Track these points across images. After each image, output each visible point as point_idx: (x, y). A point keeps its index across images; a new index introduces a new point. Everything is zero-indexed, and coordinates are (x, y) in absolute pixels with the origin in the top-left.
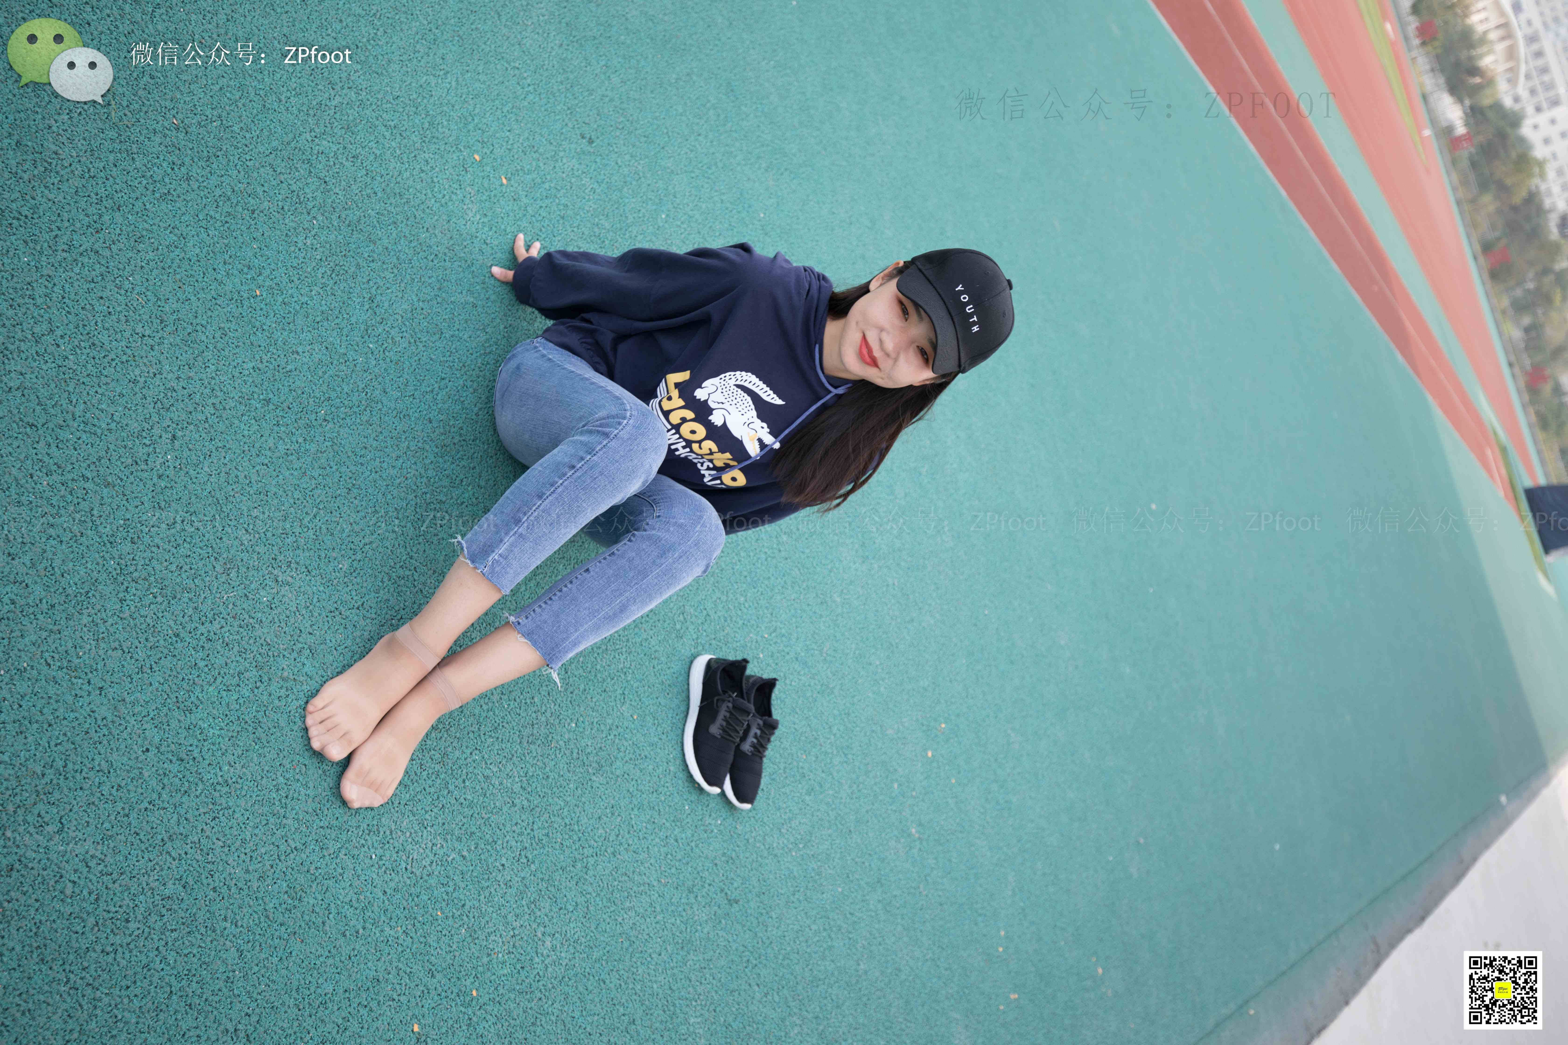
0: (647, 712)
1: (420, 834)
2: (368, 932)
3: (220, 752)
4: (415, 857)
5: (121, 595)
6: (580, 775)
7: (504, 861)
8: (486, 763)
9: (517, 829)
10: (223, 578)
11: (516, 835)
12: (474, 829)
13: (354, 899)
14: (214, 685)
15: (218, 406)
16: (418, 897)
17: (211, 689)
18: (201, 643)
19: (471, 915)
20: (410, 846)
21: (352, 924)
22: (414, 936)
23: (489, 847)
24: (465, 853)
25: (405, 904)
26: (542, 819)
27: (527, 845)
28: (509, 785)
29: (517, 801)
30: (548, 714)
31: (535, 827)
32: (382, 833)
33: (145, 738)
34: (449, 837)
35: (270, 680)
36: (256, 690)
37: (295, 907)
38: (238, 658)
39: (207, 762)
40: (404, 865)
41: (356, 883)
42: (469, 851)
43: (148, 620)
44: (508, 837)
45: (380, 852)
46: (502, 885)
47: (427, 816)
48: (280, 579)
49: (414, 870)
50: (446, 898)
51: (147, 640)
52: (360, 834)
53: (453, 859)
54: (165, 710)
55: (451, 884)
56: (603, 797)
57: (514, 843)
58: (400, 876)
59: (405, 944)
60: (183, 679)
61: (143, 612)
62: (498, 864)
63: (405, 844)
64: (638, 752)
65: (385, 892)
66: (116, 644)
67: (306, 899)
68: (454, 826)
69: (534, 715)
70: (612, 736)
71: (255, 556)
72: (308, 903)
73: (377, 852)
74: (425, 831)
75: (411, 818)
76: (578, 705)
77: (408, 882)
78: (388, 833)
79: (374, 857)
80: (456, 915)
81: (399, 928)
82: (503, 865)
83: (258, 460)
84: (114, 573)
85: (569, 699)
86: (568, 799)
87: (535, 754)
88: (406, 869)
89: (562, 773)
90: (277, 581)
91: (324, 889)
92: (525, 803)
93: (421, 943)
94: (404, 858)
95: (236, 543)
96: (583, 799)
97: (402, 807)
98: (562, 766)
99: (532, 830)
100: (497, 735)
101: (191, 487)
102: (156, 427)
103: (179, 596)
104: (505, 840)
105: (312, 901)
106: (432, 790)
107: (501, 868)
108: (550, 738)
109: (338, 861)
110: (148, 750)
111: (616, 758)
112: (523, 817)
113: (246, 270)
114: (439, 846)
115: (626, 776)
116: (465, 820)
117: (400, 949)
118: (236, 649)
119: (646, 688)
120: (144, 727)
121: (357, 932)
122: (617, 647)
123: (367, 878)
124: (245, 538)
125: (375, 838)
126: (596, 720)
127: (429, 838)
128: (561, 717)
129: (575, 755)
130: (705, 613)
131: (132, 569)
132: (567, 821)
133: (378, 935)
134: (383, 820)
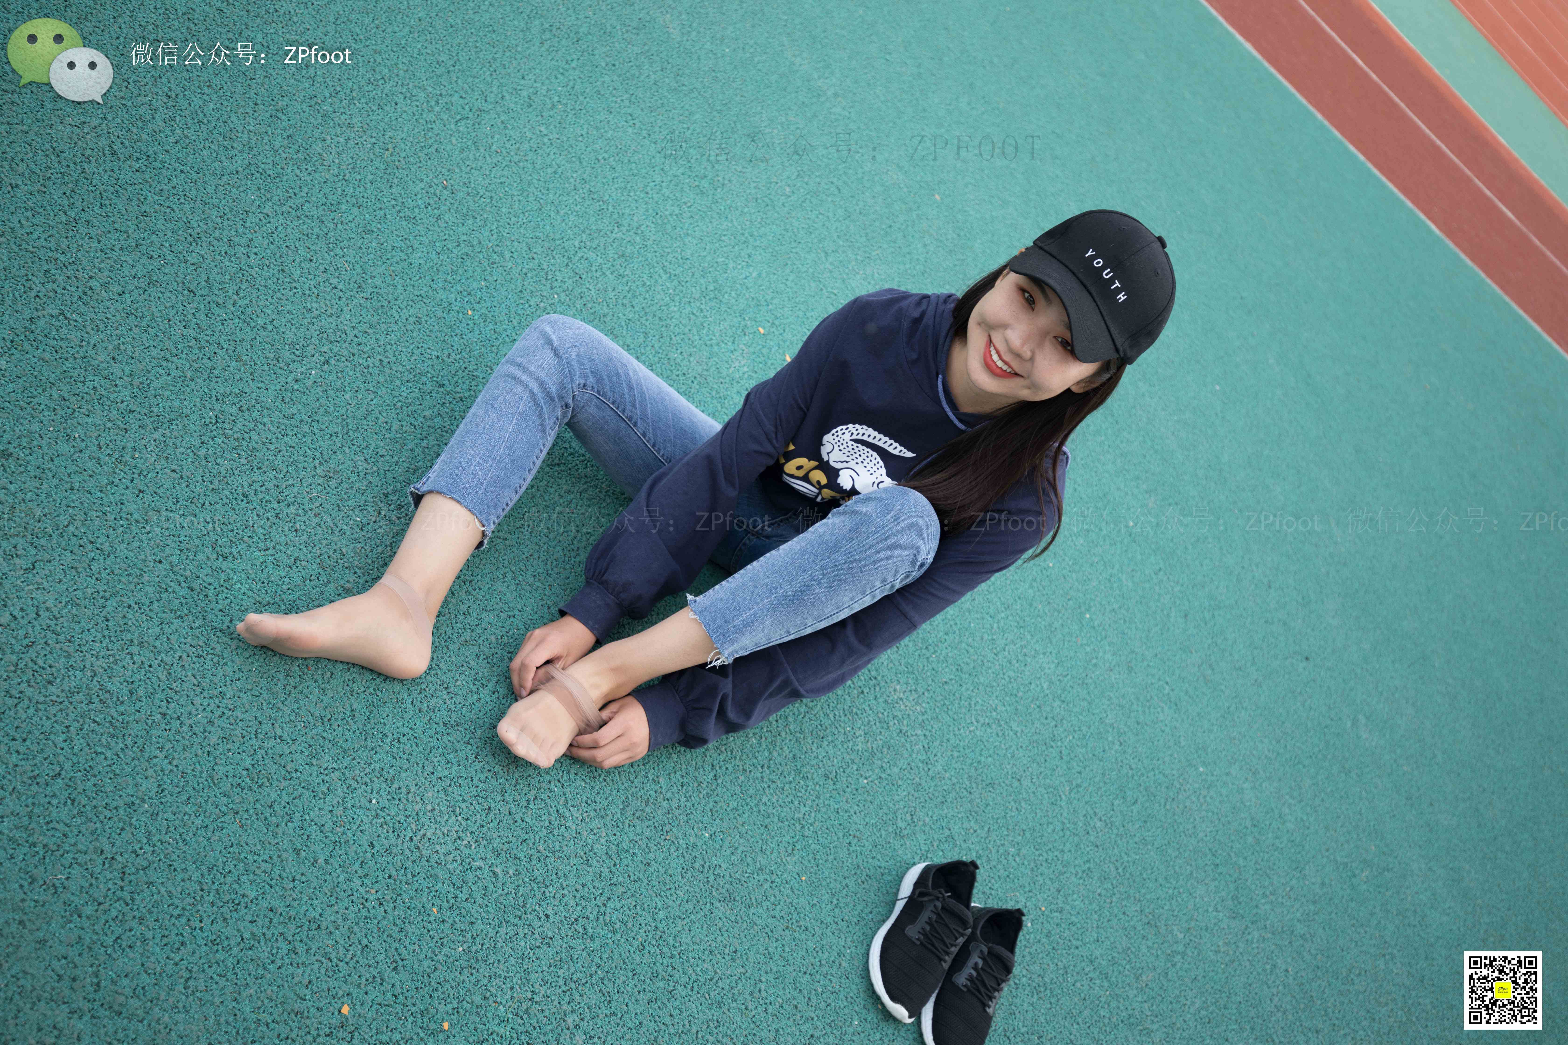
0: (824, 883)
1: (446, 817)
2: (329, 868)
3: (238, 607)
4: (429, 834)
5: (205, 438)
6: (697, 890)
7: (550, 912)
8: (566, 802)
9: (583, 892)
10: (321, 481)
11: (578, 896)
12: (522, 855)
13: (327, 826)
14: (263, 553)
15: (384, 364)
16: (414, 876)
17: (257, 553)
18: (269, 515)
19: (479, 940)
20: (427, 821)
21: (313, 848)
22: (390, 911)
23: (535, 885)
24: (499, 870)
25: (394, 873)
26: (623, 902)
27: (591, 917)
28: (590, 841)
29: (593, 862)
30: (674, 804)
31: (610, 904)
32: (395, 785)
33: (163, 551)
34: (484, 843)
35: (329, 582)
36: (307, 582)
37: (250, 788)
38: (302, 547)
39: (220, 606)
40: (410, 834)
41: (338, 811)
42: (505, 872)
43: (222, 469)
44: (565, 891)
45: (384, 802)
46: (536, 936)
47: (463, 805)
48: (383, 513)
49: (421, 847)
50: (452, 901)
51: (212, 483)
52: (368, 771)
53: (480, 868)
54: (197, 541)
55: (464, 890)
56: (726, 935)
57: (572, 903)
58: (400, 841)
59: (373, 911)
60: (232, 531)
61: (219, 461)
62: (540, 910)
63: (420, 814)
64: (795, 916)
65: (372, 845)
66: (178, 469)
67: (268, 790)
68: (495, 836)
69: (653, 793)
70: (761, 878)
71: (365, 483)
72: (269, 795)
73: (380, 800)
74: (454, 818)
75: (442, 794)
76: (721, 819)
77: (408, 853)
78: (404, 790)
79: (374, 801)
80: (457, 926)
81: (373, 891)
82: (547, 916)
83: (408, 419)
84: (208, 420)
85: (710, 806)
86: (671, 903)
87: (639, 831)
88: (411, 839)
89: (670, 872)
90: (380, 513)
91: (296, 794)
92: (606, 871)
93: (395, 924)
94: (413, 826)
95: (350, 463)
96: (692, 917)
97: (434, 778)
98: (673, 865)
99: (605, 905)
100: (592, 784)
101: (323, 401)
102: (311, 347)
103: (264, 469)
104: (562, 892)
105: (274, 796)
106: (482, 785)
107: (543, 917)
108: (667, 828)
109: (326, 779)
110: (160, 562)
111: (759, 904)
112: (596, 884)
113: (465, 294)
114: (465, 842)
115: (767, 930)
116: (513, 840)
117: (364, 913)
118: (305, 538)
119: (831, 857)
120: (168, 542)
121: (316, 861)
122: (799, 794)
123: (355, 816)
124: (361, 466)
125: (384, 785)
126: (741, 848)
127: (456, 828)
128: (692, 816)
129: (697, 865)
130: (947, 832)
131: (228, 427)
132: (660, 926)
133: (341, 879)
134: (404, 775)
